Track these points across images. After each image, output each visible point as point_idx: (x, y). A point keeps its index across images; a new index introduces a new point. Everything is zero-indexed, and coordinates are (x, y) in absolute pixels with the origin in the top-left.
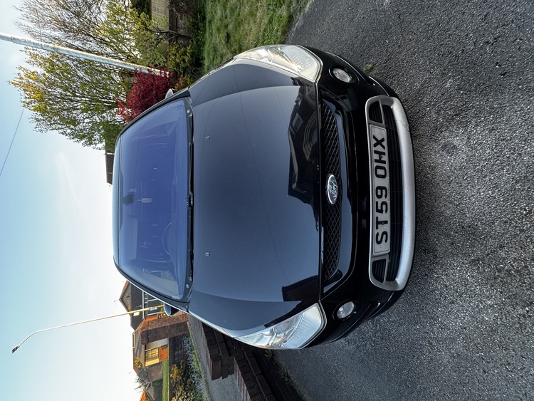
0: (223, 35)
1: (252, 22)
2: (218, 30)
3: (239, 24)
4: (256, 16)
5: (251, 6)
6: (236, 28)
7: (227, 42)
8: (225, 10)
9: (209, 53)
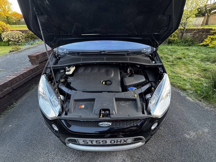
0: (181, 56)
1: (185, 71)
2: (183, 54)
3: (185, 64)
4: (188, 73)
5: (192, 70)
6: (183, 63)
7: (177, 58)
8: (192, 57)
9: (173, 48)
